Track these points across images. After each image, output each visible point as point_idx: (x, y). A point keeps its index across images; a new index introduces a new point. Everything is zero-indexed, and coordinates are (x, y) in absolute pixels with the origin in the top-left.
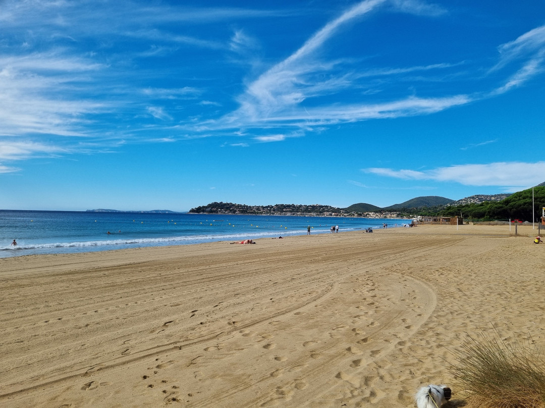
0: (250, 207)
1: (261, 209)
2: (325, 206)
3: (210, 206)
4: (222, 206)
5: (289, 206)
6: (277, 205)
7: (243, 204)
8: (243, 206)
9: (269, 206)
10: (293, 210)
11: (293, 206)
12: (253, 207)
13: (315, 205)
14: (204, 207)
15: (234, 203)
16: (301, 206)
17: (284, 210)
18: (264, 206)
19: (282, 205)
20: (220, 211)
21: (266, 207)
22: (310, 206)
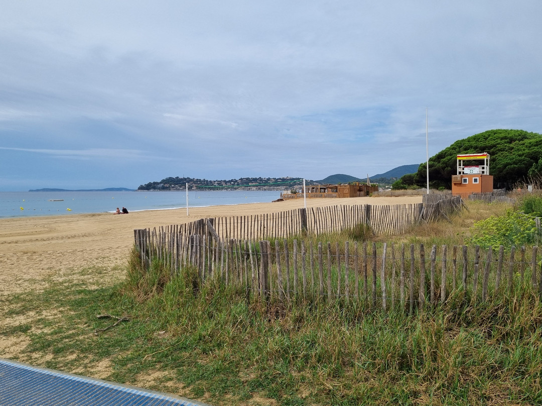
0: (210, 181)
1: (224, 184)
2: (296, 179)
3: (164, 181)
4: (178, 181)
5: (255, 180)
6: (241, 179)
7: (202, 179)
8: (203, 181)
9: (232, 181)
10: (260, 183)
11: (261, 179)
12: (214, 182)
13: (285, 177)
14: (155, 183)
15: (192, 178)
16: (269, 179)
17: (250, 184)
18: (227, 180)
19: (247, 179)
20: (173, 187)
21: (230, 181)
22: (280, 179)
